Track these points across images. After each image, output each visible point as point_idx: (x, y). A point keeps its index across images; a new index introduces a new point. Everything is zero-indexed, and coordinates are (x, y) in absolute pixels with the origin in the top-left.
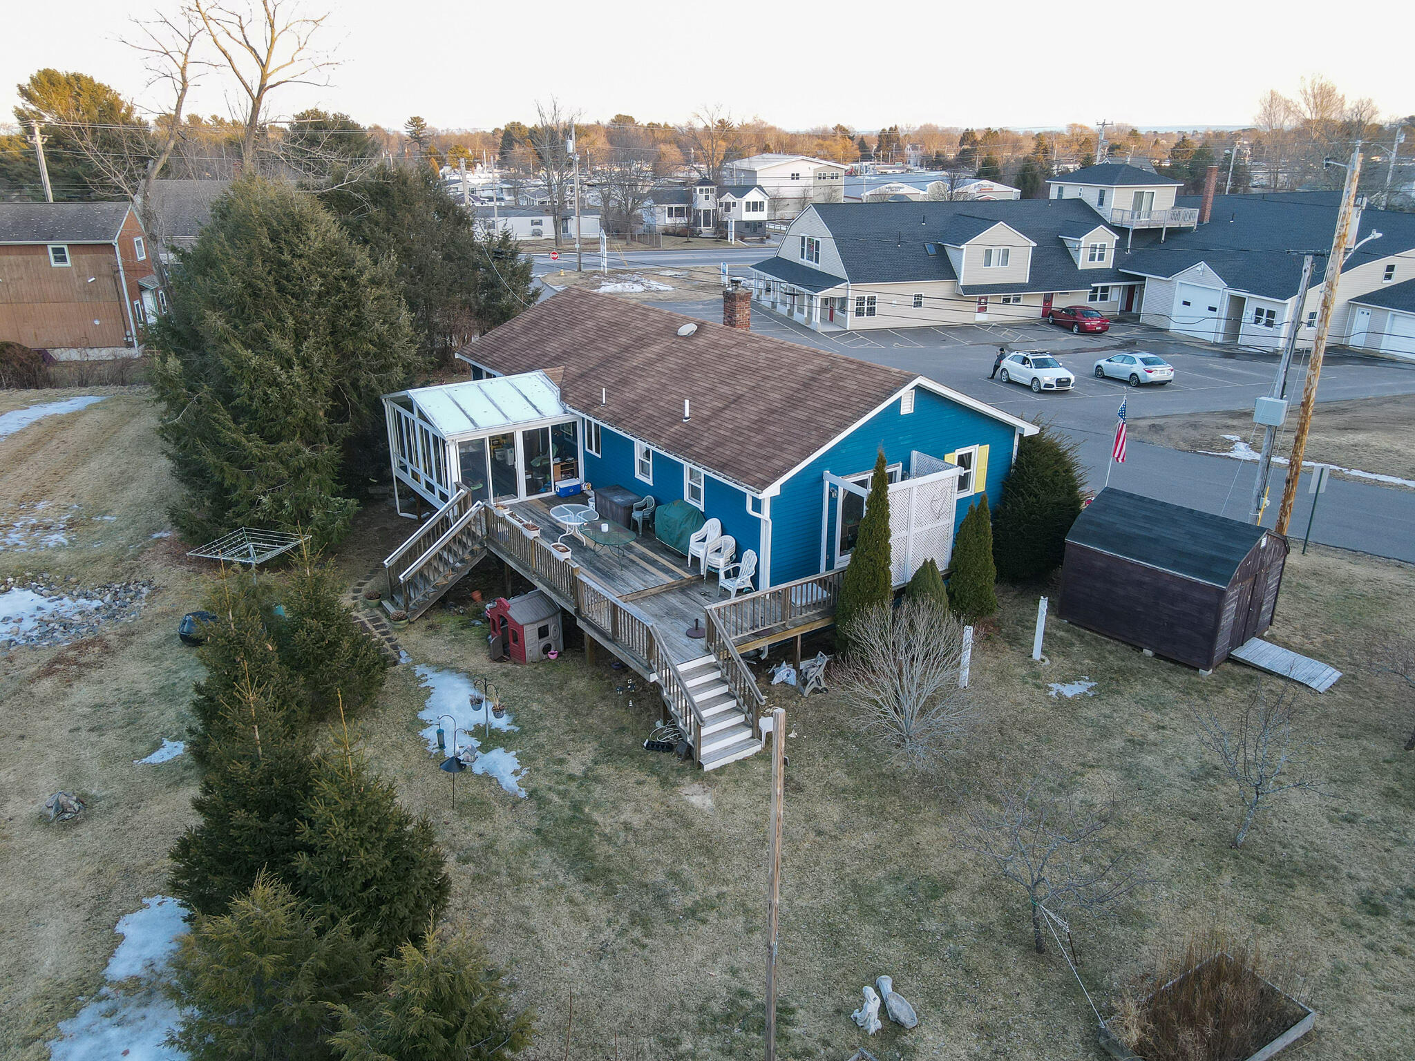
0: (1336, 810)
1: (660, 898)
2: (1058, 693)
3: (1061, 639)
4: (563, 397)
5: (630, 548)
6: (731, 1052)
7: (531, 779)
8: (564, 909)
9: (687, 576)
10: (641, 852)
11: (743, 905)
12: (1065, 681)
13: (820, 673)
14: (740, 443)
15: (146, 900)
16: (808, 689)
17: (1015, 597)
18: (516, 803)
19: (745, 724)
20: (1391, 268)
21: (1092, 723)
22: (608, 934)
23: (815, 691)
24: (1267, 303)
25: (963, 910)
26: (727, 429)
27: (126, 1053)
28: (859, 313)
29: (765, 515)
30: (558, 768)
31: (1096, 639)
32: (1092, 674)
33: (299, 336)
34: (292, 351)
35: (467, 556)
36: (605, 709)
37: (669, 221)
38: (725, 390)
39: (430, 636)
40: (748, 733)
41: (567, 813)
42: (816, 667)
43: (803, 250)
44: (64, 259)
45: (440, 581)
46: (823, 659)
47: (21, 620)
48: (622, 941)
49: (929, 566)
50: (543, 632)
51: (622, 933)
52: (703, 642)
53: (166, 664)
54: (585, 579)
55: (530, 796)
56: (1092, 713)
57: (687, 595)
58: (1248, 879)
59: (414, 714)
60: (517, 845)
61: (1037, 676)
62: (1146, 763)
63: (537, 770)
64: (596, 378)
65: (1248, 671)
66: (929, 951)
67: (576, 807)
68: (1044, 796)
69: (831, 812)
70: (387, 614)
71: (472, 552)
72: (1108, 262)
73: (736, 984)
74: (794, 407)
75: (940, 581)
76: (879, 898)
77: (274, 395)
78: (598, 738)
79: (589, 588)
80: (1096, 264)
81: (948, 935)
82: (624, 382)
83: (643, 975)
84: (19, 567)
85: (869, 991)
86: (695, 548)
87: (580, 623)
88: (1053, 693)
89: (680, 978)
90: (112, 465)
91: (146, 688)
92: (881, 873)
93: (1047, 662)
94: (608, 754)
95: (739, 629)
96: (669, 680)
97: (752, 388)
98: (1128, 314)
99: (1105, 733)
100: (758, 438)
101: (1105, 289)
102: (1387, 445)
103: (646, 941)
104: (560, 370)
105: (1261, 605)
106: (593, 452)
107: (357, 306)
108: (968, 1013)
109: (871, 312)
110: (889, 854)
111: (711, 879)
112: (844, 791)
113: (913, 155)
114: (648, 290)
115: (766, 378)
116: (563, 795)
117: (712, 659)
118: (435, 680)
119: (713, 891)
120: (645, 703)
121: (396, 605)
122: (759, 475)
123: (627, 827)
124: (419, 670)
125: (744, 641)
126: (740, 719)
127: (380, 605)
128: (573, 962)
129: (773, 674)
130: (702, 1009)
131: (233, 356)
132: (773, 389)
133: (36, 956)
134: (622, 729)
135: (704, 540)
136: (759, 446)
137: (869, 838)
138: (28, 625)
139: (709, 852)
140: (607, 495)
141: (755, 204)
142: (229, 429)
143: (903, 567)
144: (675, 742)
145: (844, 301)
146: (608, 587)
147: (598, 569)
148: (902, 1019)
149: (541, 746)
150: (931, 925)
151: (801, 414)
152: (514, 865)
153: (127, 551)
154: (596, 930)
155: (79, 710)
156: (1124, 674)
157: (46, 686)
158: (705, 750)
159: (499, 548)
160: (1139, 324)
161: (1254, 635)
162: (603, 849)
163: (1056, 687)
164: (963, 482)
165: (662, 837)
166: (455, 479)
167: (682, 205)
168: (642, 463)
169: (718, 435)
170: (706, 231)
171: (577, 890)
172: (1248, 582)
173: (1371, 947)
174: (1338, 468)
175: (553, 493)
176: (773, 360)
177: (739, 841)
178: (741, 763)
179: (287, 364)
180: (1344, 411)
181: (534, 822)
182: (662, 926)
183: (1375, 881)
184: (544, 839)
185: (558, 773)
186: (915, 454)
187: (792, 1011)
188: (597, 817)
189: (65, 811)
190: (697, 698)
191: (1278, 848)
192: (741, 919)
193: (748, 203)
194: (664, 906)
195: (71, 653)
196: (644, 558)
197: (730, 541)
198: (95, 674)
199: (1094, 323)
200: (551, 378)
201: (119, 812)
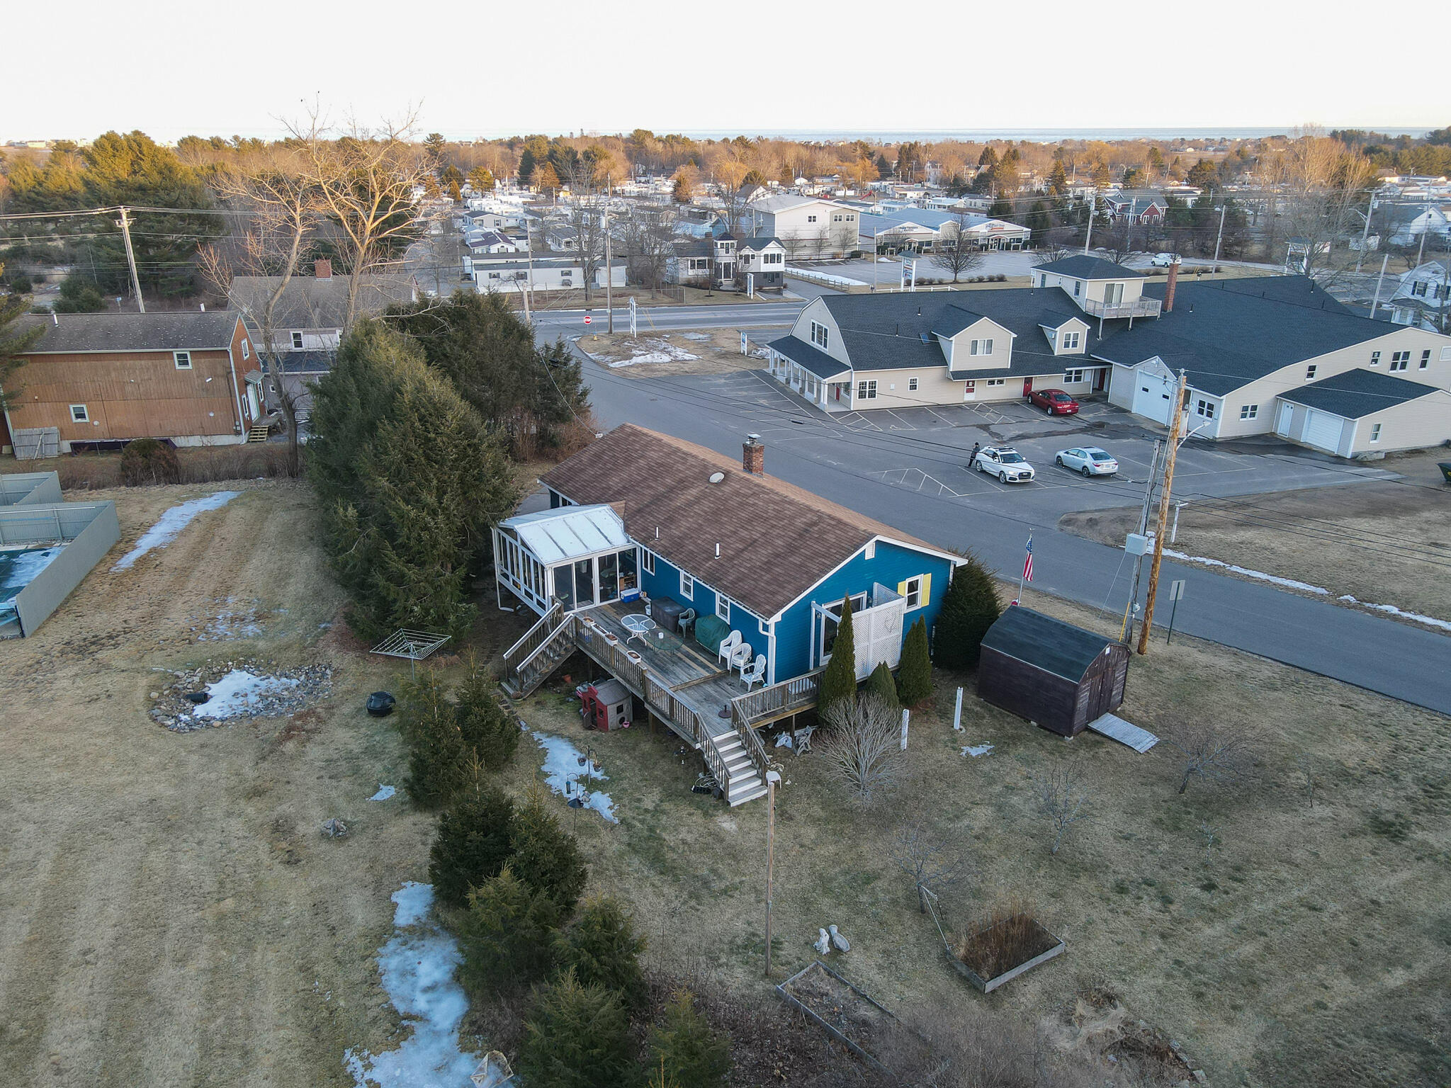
0: (1120, 832)
1: (706, 884)
2: (967, 754)
3: (977, 713)
4: (627, 529)
5: (678, 649)
6: (747, 963)
7: (621, 812)
8: (649, 890)
9: (718, 671)
10: (693, 857)
11: (755, 888)
12: (972, 745)
13: (807, 740)
14: (754, 580)
15: (403, 884)
16: (800, 751)
17: (951, 680)
18: (613, 827)
19: (757, 776)
20: (1312, 368)
21: (985, 775)
22: (676, 904)
23: (804, 752)
24: (1209, 398)
25: (883, 890)
26: (746, 568)
27: (420, 963)
28: (862, 395)
29: (771, 634)
30: (637, 804)
31: (1000, 713)
32: (993, 739)
33: (441, 493)
34: (436, 504)
35: (563, 652)
36: (665, 765)
37: (691, 272)
38: (744, 533)
39: (539, 710)
40: (759, 782)
41: (646, 833)
42: (804, 735)
43: (813, 334)
44: (186, 363)
45: (544, 670)
46: (810, 730)
47: (246, 695)
48: (684, 908)
49: (882, 668)
50: (620, 710)
51: (685, 903)
52: (729, 721)
53: (363, 730)
54: (651, 678)
55: (621, 822)
56: (986, 768)
57: (718, 685)
58: (1054, 873)
59: (539, 767)
60: (617, 853)
61: (954, 741)
62: (1012, 802)
63: (624, 806)
64: (649, 513)
65: (1097, 738)
66: (861, 913)
67: (651, 829)
68: (943, 824)
69: (810, 833)
70: (507, 693)
71: (565, 649)
72: (1081, 349)
73: (750, 929)
74: (792, 553)
75: (890, 676)
76: (835, 884)
77: (425, 536)
78: (661, 785)
79: (654, 684)
80: (1071, 350)
81: (872, 904)
82: (671, 520)
83: (697, 925)
84: (234, 653)
85: (823, 931)
86: (724, 651)
87: (647, 706)
88: (964, 753)
89: (719, 927)
90: (269, 561)
91: (356, 748)
92: (837, 869)
93: (964, 731)
94: (669, 795)
95: (754, 711)
96: (708, 748)
97: (763, 534)
98: (1099, 394)
99: (992, 781)
100: (767, 577)
101: (1078, 372)
102: (1265, 543)
103: (699, 907)
104: (621, 504)
105: (1112, 691)
106: (649, 571)
107: (478, 466)
108: (879, 945)
109: (872, 395)
110: (843, 858)
111: (736, 873)
112: (819, 820)
113: (932, 174)
114: (675, 360)
115: (773, 526)
116: (642, 822)
117: (736, 733)
118: (547, 743)
119: (737, 880)
120: (691, 760)
121: (514, 688)
122: (767, 607)
123: (684, 842)
124: (536, 735)
125: (757, 720)
126: (754, 772)
127: (500, 685)
128: (657, 918)
129: (776, 741)
130: (731, 942)
131: (396, 509)
132: (779, 536)
133: (352, 914)
134: (677, 779)
135: (730, 645)
136: (767, 583)
137: (832, 849)
138: (253, 699)
139: (734, 857)
140: (660, 605)
141: (773, 256)
142: (394, 561)
143: (865, 666)
144: (712, 788)
145: (848, 386)
146: (665, 680)
147: (657, 665)
148: (841, 946)
149: (624, 790)
150: (864, 898)
151: (796, 560)
152: (617, 864)
153: (306, 640)
154: (668, 902)
155: (317, 764)
156: (1015, 740)
157: (290, 746)
158: (731, 794)
159: (585, 647)
160: (1107, 404)
161: (1108, 711)
162: (670, 856)
163: (966, 748)
164: (912, 600)
165: (705, 848)
166: (551, 594)
167: (703, 258)
168: (686, 585)
169: (739, 572)
170: (727, 283)
171: (656, 879)
172: (1098, 678)
173: (1111, 911)
174: (1222, 564)
175: (619, 599)
176: (778, 511)
177: (752, 851)
178: (754, 801)
179: (434, 513)
180: (1248, 505)
181: (626, 839)
182: (707, 899)
183: (1128, 874)
184: (634, 849)
185: (638, 808)
186: (876, 584)
187: (781, 943)
188: (664, 835)
189: (339, 831)
190: (726, 760)
191: (1077, 855)
192: (754, 895)
193: (766, 256)
194: (709, 888)
195: (298, 723)
196: (688, 655)
197: (748, 646)
198: (318, 738)
199: (1066, 406)
200: (616, 511)
201: (371, 831)
